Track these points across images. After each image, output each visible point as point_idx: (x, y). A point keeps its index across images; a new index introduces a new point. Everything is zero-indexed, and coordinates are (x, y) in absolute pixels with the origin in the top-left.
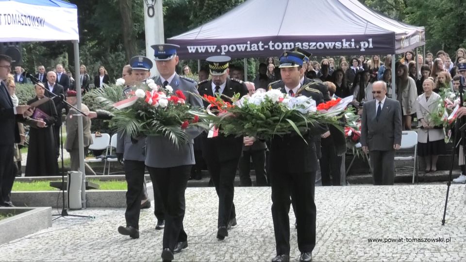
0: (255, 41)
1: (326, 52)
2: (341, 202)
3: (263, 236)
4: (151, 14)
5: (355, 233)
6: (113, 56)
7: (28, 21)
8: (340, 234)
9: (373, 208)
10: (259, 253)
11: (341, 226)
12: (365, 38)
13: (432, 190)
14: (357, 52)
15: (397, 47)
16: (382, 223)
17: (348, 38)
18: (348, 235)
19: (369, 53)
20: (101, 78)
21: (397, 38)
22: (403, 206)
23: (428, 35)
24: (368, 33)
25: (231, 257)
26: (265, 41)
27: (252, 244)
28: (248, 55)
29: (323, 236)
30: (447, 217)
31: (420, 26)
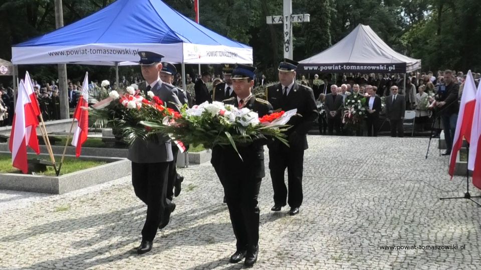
0: (337, 65)
1: (372, 71)
2: (376, 145)
3: (337, 160)
4: (287, 50)
5: (382, 161)
6: (268, 69)
7: (230, 55)
8: (375, 161)
9: (392, 149)
10: (336, 168)
11: (376, 157)
12: (391, 65)
13: (422, 141)
14: (387, 71)
15: (407, 69)
16: (396, 156)
17: (383, 65)
18: (379, 161)
19: (393, 72)
20: (263, 80)
21: (407, 65)
22: (407, 148)
23: (423, 63)
24: (393, 62)
25: (322, 170)
26: (342, 65)
27: (332, 164)
28: (333, 71)
29: (366, 161)
30: (428, 155)
31: (419, 59)
